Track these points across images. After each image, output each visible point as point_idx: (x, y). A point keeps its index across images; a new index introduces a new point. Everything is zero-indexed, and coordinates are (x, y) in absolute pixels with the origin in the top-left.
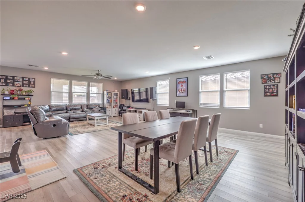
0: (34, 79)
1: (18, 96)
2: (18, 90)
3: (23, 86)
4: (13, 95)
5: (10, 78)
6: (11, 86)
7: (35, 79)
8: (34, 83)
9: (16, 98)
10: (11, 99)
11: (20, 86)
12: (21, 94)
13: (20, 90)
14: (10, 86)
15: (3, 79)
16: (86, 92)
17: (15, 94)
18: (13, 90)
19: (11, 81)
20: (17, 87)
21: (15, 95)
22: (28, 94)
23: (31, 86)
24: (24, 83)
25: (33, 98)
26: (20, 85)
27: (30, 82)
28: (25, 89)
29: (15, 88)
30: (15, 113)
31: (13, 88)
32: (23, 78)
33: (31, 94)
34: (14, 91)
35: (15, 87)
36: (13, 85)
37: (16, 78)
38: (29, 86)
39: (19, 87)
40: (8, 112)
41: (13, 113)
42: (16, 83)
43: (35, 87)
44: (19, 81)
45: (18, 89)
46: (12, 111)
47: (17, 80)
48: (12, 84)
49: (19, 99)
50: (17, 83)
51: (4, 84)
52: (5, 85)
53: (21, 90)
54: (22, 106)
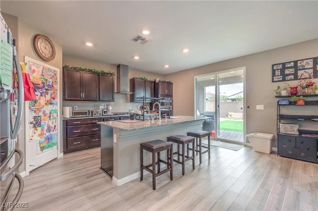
1: (304, 98)
2: (304, 85)
3: (315, 76)
4: (295, 97)
5: (289, 66)
6: (292, 80)
9: (301, 102)
10: (291, 103)
11: (309, 77)
12: (312, 94)
14: (290, 80)
15: (278, 70)
17: (299, 94)
18: (295, 87)
19: (291, 70)
20: (303, 81)
21: (299, 96)
26: (310, 76)
29: (300, 83)
30: (301, 132)
31: (294, 83)
32: (315, 59)
34: (296, 88)
35: (299, 81)
36: (296, 78)
37: (300, 63)
39: (306, 80)
40: (286, 128)
41: (296, 131)
42: (300, 73)
44: (306, 67)
45: (304, 83)
46: (292, 127)
47: (303, 66)
48: (292, 77)
49: (307, 103)
50: (302, 72)
51: (280, 78)
52: (281, 79)
53: (312, 85)
54: (313, 119)
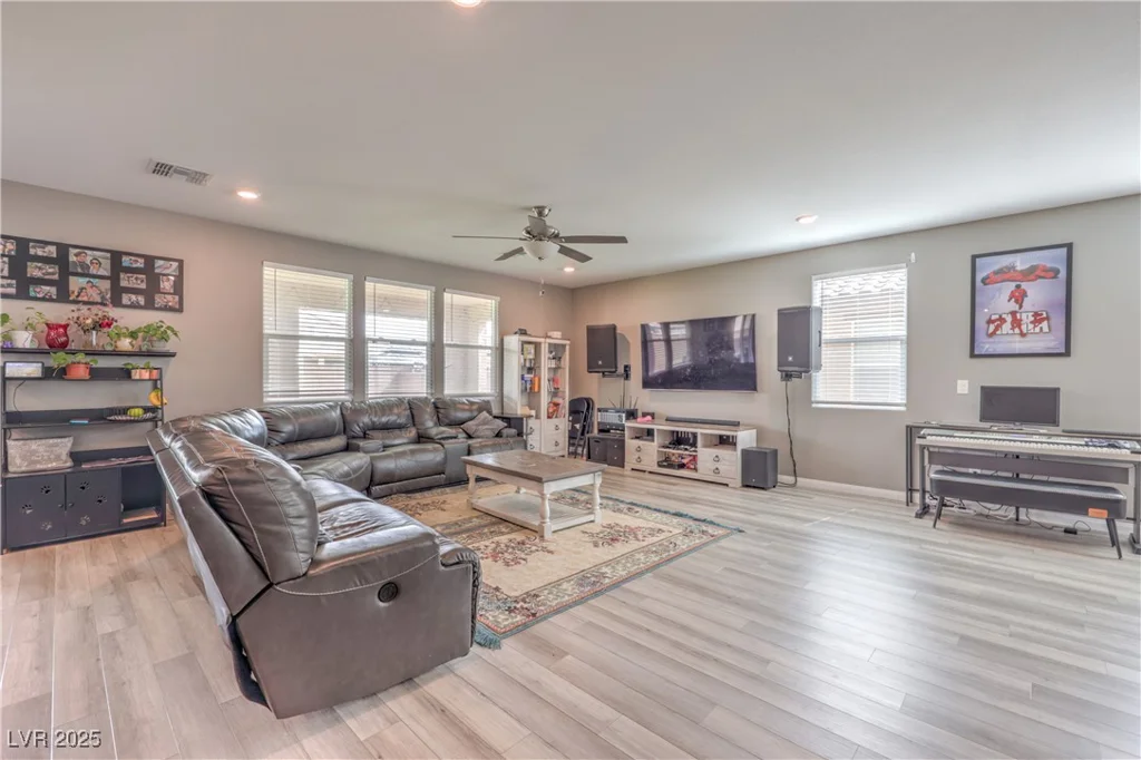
0: (175, 264)
1: (88, 359)
2: (89, 321)
3: (117, 302)
4: (61, 354)
5: (40, 252)
6: (51, 300)
7: (181, 262)
8: (178, 288)
9: (82, 372)
10: (48, 374)
11: (99, 300)
12: (109, 348)
13: (103, 324)
14: (43, 299)
16: (425, 338)
17: (72, 346)
18: (63, 323)
19: (49, 269)
20: (84, 308)
21: (73, 353)
22: (144, 349)
23: (159, 300)
24: (124, 283)
25: (172, 371)
26: (103, 298)
27: (154, 280)
28: (130, 318)
29: (76, 315)
30: (77, 457)
31: (58, 313)
32: (116, 256)
33: (160, 347)
34: (65, 327)
35: (74, 307)
36: (63, 296)
37: (76, 255)
38: (150, 305)
39: (95, 309)
40: (33, 453)
41: (64, 457)
42: (75, 283)
43: (180, 310)
44: (93, 271)
45: (89, 315)
46: (57, 445)
47: (83, 265)
48: (53, 290)
49: (96, 375)
50: (82, 281)
51: (9, 285)
52: (13, 291)
53: (109, 325)
54: (112, 418)
